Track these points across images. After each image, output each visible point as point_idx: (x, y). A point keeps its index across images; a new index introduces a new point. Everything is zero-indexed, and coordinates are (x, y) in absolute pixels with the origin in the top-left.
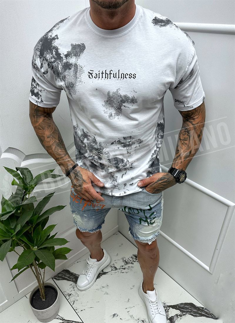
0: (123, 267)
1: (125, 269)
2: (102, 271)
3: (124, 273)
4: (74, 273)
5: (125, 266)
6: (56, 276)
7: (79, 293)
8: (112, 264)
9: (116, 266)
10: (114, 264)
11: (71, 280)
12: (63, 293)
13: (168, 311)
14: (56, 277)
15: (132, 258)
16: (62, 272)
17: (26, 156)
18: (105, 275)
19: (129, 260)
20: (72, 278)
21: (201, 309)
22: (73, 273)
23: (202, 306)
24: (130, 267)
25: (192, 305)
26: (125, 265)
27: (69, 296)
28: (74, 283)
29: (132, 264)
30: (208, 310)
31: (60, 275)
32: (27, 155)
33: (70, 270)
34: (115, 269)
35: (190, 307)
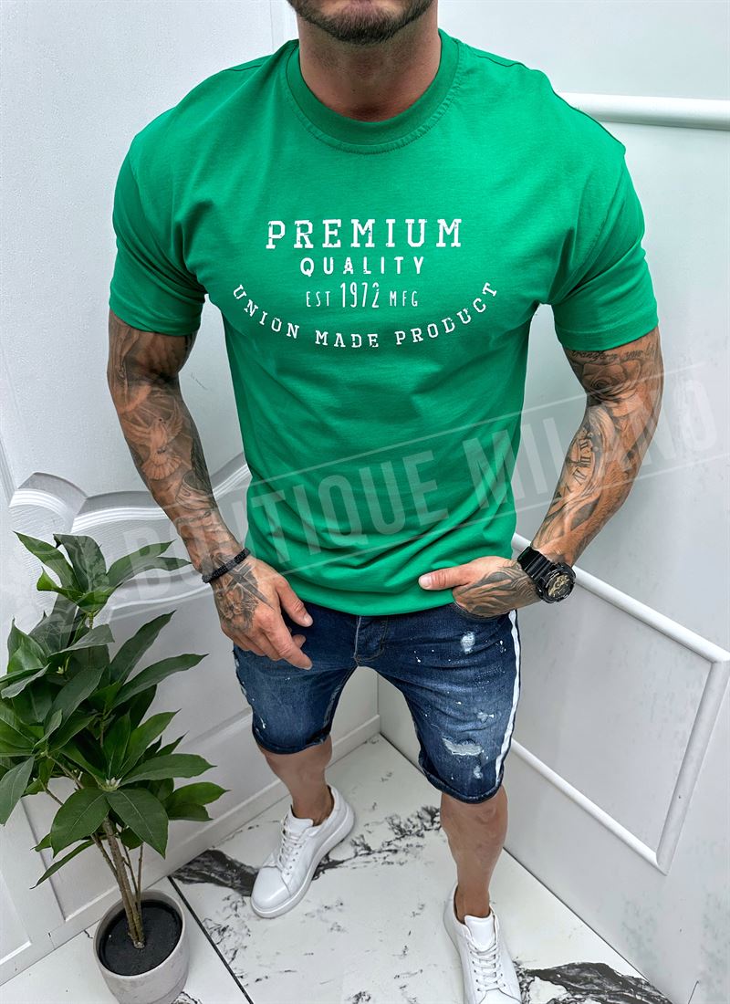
0: (392, 847)
1: (396, 851)
2: (327, 857)
3: (392, 863)
4: (239, 861)
5: (397, 843)
6: (182, 871)
7: (253, 924)
8: (358, 836)
9: (369, 841)
10: (362, 836)
11: (229, 882)
12: (203, 924)
13: (527, 988)
14: (182, 874)
15: (418, 816)
16: (202, 859)
17: (89, 499)
18: (334, 870)
19: (409, 823)
20: (233, 878)
21: (633, 983)
22: (237, 862)
23: (637, 975)
24: (411, 845)
25: (603, 970)
26: (397, 839)
27: (219, 932)
28: (238, 895)
29: (418, 835)
30: (653, 987)
31: (191, 867)
32: (91, 496)
33: (225, 853)
34: (367, 852)
35: (599, 979)
